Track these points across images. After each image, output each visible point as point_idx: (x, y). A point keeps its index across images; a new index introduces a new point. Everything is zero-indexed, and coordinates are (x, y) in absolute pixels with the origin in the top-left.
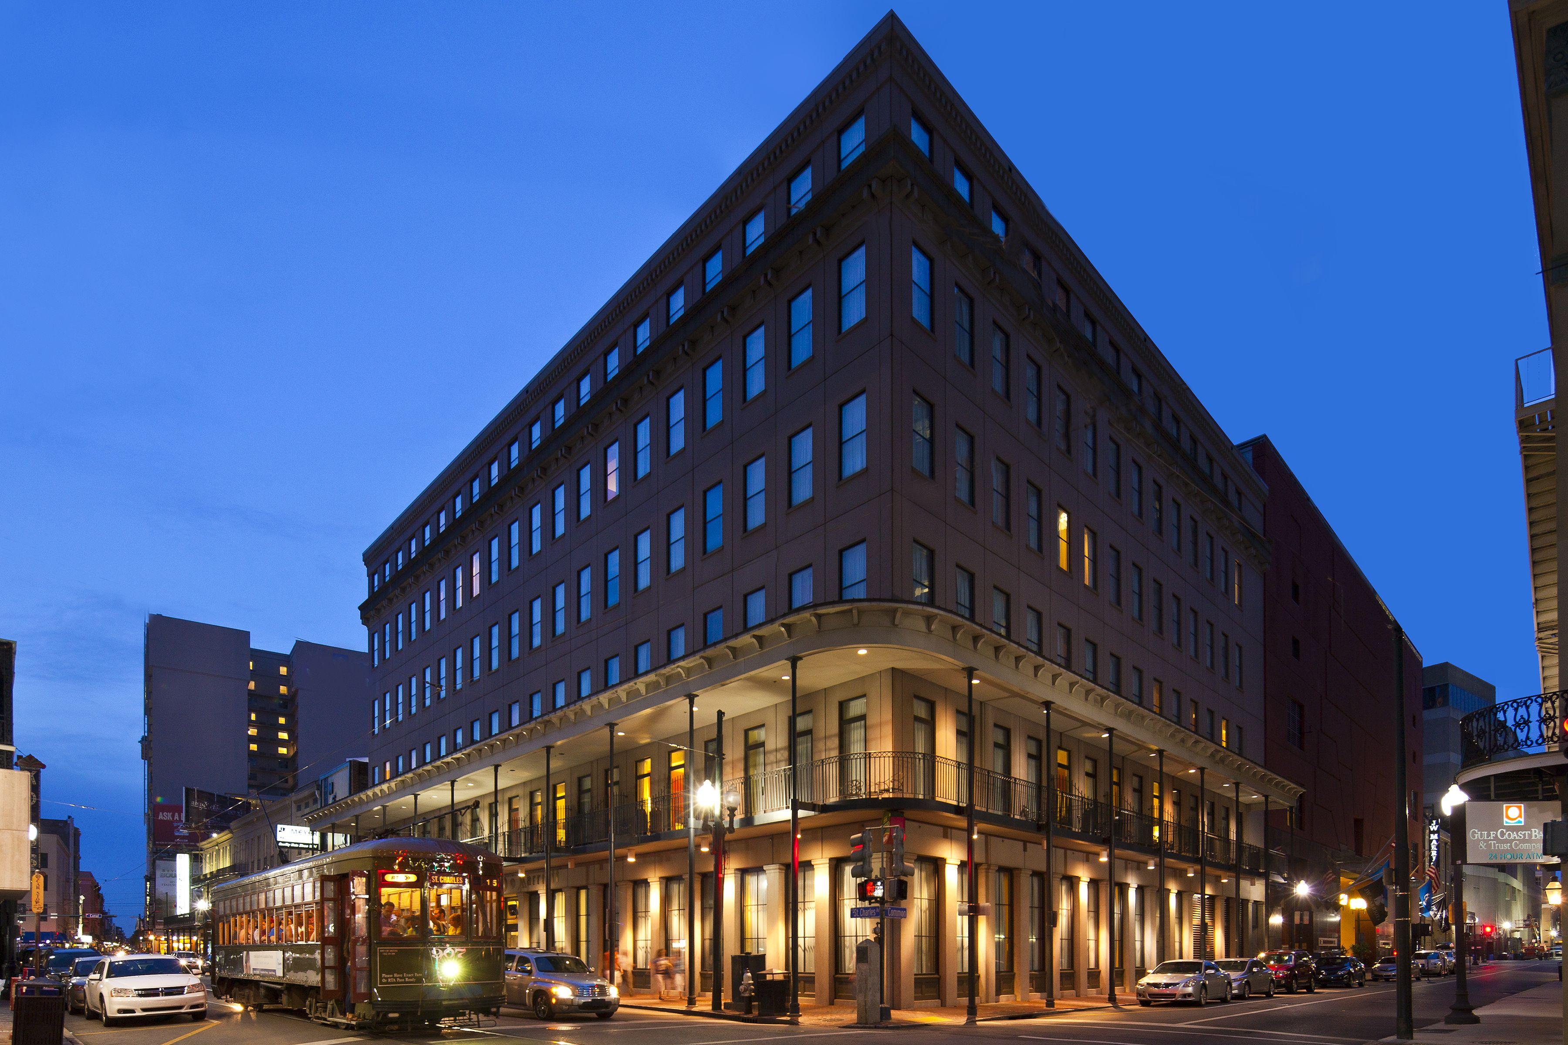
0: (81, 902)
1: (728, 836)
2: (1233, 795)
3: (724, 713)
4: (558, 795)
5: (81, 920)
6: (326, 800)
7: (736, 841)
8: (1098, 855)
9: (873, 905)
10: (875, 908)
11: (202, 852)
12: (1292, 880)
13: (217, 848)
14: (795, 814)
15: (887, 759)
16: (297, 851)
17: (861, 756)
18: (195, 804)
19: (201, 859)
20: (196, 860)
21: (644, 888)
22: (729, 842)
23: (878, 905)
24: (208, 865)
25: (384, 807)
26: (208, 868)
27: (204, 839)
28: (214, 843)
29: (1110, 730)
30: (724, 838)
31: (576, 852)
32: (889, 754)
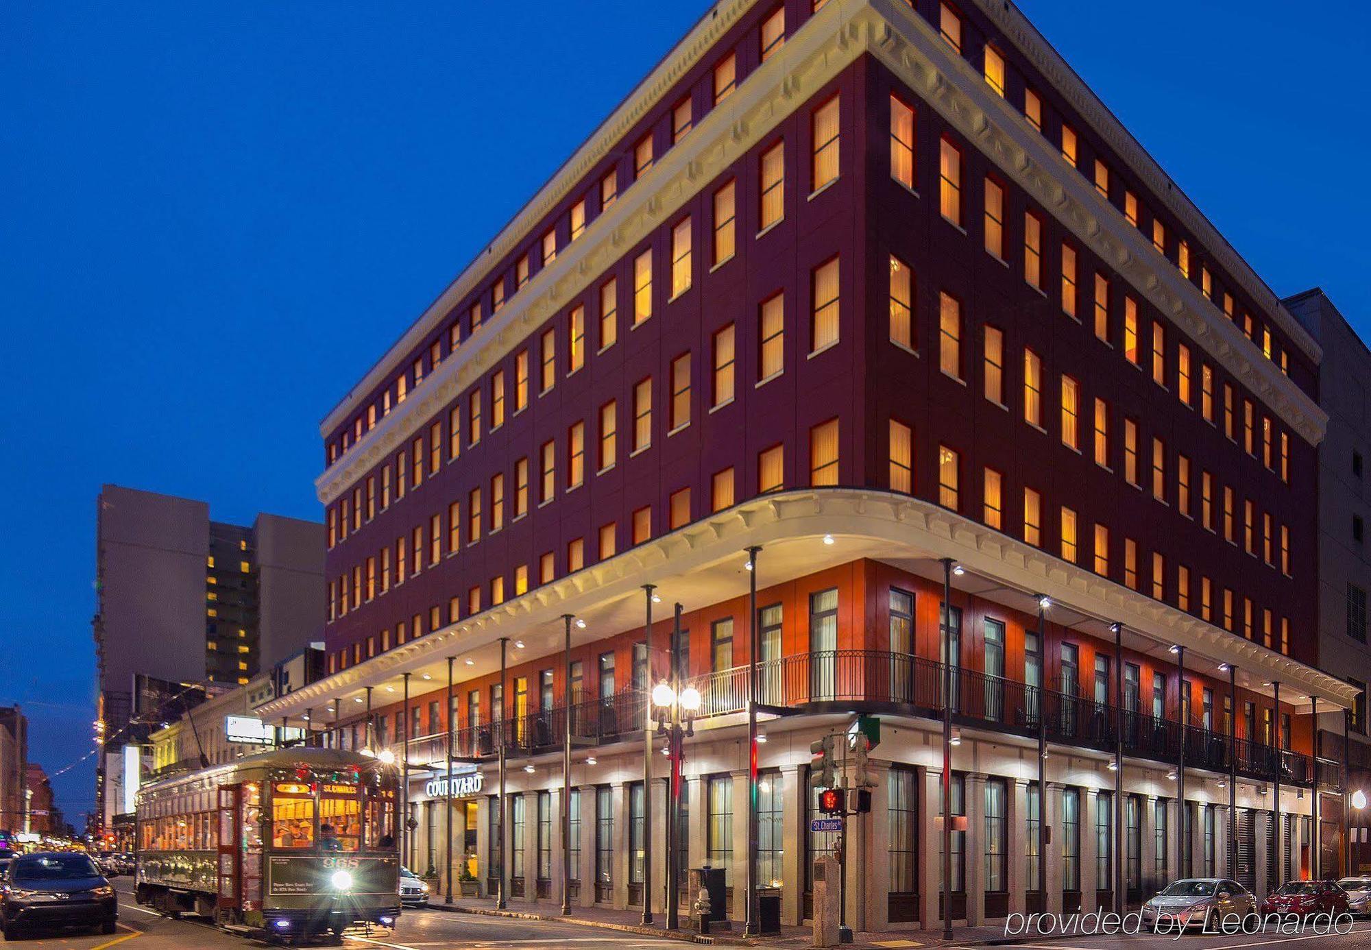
0: (28, 797)
1: (686, 740)
2: (1272, 694)
3: (682, 606)
4: (520, 690)
5: (27, 816)
6: (281, 691)
7: (695, 744)
8: (1108, 762)
9: (835, 818)
10: (836, 821)
11: (153, 745)
12: (1345, 791)
13: (169, 741)
14: (753, 718)
15: (858, 658)
16: (250, 746)
17: (829, 654)
18: (145, 692)
19: (152, 752)
20: (147, 752)
21: (607, 794)
22: (688, 745)
23: (839, 817)
24: (159, 760)
25: (337, 700)
26: (159, 763)
27: (154, 731)
28: (166, 736)
29: (1119, 625)
30: (681, 741)
31: (536, 753)
32: (861, 654)
